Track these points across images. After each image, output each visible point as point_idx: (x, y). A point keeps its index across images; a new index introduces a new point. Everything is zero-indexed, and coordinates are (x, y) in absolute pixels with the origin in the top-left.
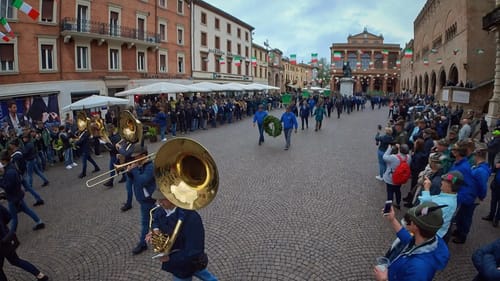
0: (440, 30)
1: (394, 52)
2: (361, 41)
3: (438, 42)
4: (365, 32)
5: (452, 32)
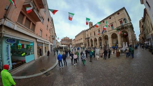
1: (71, 40)
3: (79, 40)
5: (81, 39)
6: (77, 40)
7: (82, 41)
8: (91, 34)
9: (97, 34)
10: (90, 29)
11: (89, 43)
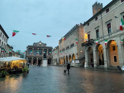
0: (69, 44)
1: (50, 49)
2: (38, 45)
3: (68, 48)
4: (40, 42)
5: (72, 45)
6: (63, 50)
7: (74, 50)
8: (97, 31)
9: (118, 28)
10: (95, 17)
11: (92, 54)
